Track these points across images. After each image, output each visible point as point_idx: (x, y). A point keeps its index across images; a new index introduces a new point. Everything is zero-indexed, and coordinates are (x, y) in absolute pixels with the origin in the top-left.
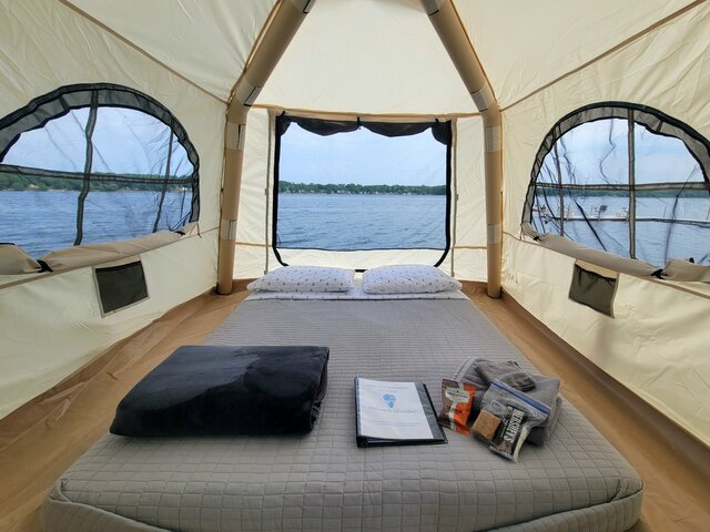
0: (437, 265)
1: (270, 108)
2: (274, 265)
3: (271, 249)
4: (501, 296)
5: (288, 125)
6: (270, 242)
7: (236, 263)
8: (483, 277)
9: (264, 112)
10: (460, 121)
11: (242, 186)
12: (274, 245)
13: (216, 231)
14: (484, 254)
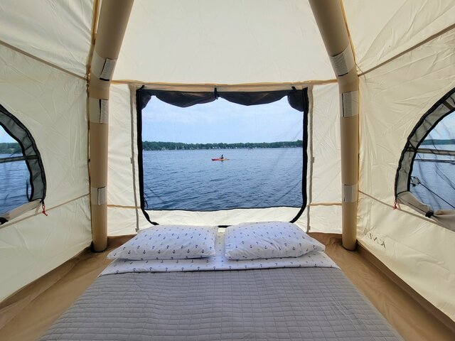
0: (293, 222)
1: (130, 83)
2: (144, 225)
3: (140, 211)
4: (357, 249)
5: (149, 99)
6: (139, 204)
7: (109, 222)
8: (338, 229)
9: (125, 87)
10: (316, 88)
11: (109, 156)
12: (143, 207)
13: (87, 198)
14: (339, 209)
